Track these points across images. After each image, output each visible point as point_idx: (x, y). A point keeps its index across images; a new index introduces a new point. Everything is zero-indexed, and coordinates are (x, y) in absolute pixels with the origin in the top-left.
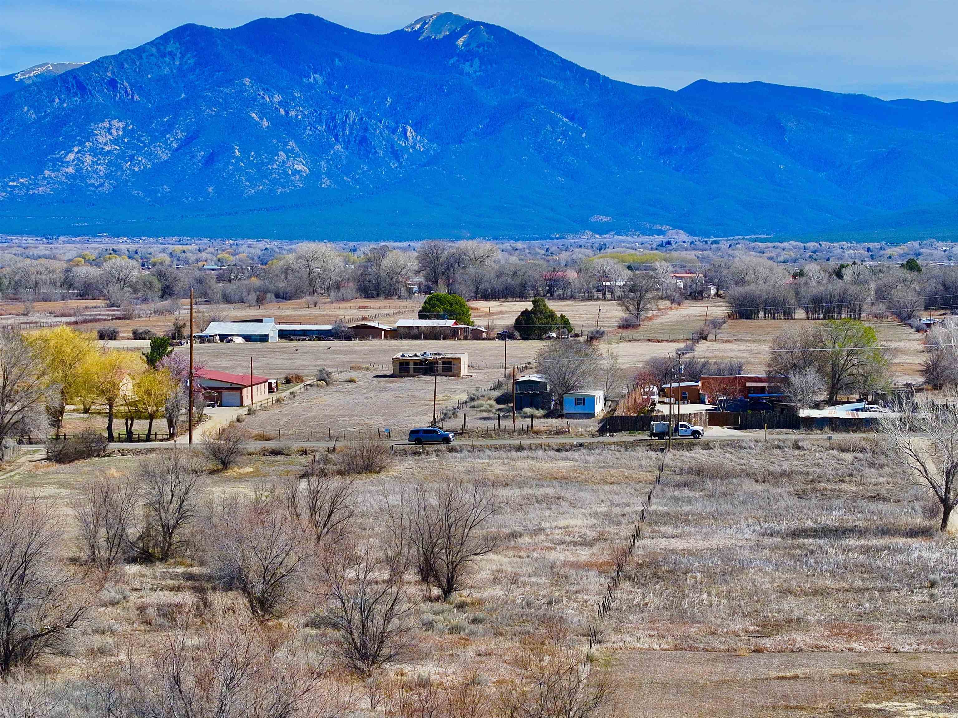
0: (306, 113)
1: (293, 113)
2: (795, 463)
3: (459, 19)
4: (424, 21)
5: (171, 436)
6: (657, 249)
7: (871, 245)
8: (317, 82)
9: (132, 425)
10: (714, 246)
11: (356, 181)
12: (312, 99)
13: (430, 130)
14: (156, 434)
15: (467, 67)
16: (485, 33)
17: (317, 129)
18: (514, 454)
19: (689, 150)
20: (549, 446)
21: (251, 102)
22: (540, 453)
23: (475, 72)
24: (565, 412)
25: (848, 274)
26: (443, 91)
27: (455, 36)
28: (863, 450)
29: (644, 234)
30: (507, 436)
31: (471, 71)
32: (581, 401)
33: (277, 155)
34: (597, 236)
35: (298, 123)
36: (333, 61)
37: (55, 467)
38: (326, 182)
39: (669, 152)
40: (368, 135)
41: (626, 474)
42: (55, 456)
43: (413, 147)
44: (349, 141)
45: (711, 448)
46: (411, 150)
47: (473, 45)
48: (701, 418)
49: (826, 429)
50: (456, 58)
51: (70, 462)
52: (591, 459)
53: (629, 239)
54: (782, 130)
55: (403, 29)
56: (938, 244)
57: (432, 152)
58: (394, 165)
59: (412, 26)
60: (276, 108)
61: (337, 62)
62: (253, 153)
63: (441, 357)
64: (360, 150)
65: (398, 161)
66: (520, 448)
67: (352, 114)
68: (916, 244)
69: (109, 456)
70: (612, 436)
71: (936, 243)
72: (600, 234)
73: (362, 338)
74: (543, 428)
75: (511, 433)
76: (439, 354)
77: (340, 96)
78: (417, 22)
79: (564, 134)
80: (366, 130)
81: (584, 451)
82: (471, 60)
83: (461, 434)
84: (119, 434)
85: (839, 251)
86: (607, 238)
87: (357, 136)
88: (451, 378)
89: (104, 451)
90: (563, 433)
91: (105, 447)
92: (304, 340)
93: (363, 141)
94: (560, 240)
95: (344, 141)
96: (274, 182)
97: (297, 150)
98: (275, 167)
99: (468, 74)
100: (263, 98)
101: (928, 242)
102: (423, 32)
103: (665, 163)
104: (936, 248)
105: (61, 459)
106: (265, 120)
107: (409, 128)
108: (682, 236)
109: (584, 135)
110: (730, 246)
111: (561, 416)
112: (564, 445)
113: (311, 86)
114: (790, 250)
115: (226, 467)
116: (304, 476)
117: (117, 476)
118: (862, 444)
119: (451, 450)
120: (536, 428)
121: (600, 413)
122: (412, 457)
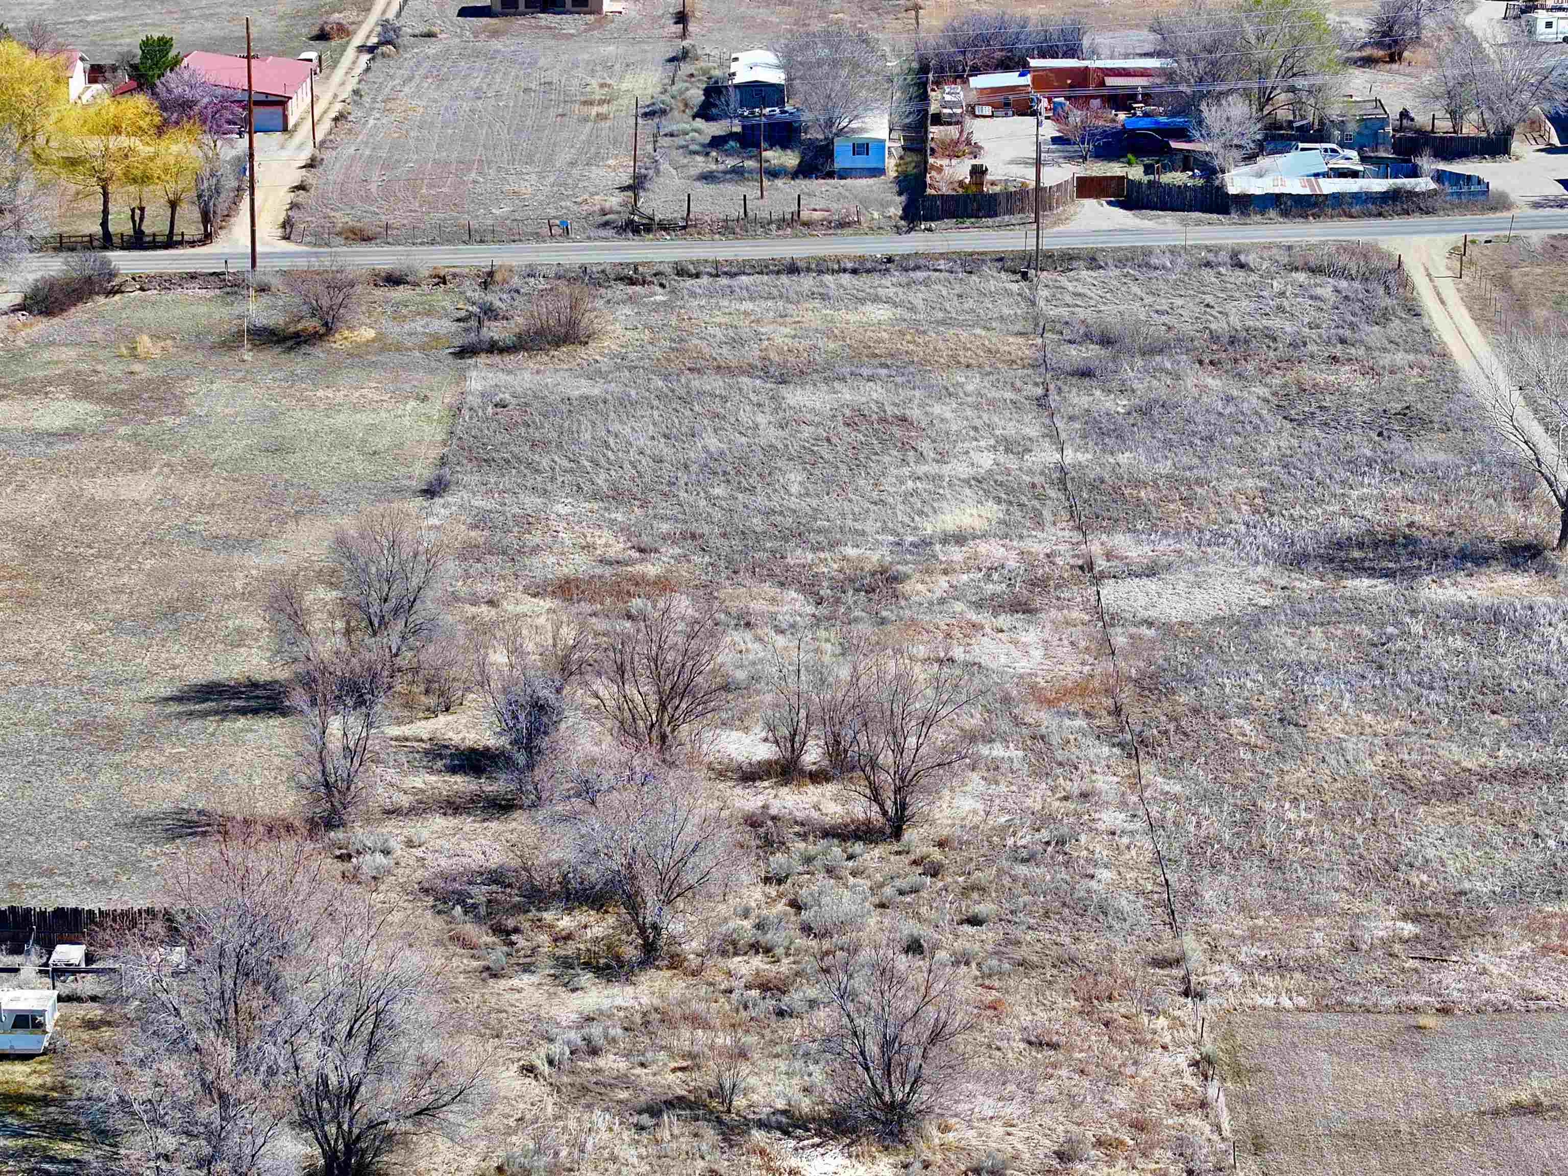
2: (1244, 305)
9: (142, 219)
14: (183, 234)
20: (839, 262)
22: (830, 283)
24: (837, 166)
28: (1344, 273)
30: (759, 231)
32: (861, 148)
37: (41, 326)
45: (1101, 267)
49: (1274, 216)
51: (63, 311)
66: (793, 269)
69: (121, 292)
70: (931, 231)
74: (816, 216)
75: (765, 225)
81: (898, 276)
83: (684, 228)
84: (122, 236)
88: (587, 16)
89: (109, 275)
90: (849, 225)
105: (47, 308)
111: (831, 174)
112: (859, 257)
115: (329, 329)
116: (465, 352)
117: (157, 352)
118: (1343, 260)
119: (681, 272)
120: (805, 215)
121: (891, 164)
122: (621, 290)
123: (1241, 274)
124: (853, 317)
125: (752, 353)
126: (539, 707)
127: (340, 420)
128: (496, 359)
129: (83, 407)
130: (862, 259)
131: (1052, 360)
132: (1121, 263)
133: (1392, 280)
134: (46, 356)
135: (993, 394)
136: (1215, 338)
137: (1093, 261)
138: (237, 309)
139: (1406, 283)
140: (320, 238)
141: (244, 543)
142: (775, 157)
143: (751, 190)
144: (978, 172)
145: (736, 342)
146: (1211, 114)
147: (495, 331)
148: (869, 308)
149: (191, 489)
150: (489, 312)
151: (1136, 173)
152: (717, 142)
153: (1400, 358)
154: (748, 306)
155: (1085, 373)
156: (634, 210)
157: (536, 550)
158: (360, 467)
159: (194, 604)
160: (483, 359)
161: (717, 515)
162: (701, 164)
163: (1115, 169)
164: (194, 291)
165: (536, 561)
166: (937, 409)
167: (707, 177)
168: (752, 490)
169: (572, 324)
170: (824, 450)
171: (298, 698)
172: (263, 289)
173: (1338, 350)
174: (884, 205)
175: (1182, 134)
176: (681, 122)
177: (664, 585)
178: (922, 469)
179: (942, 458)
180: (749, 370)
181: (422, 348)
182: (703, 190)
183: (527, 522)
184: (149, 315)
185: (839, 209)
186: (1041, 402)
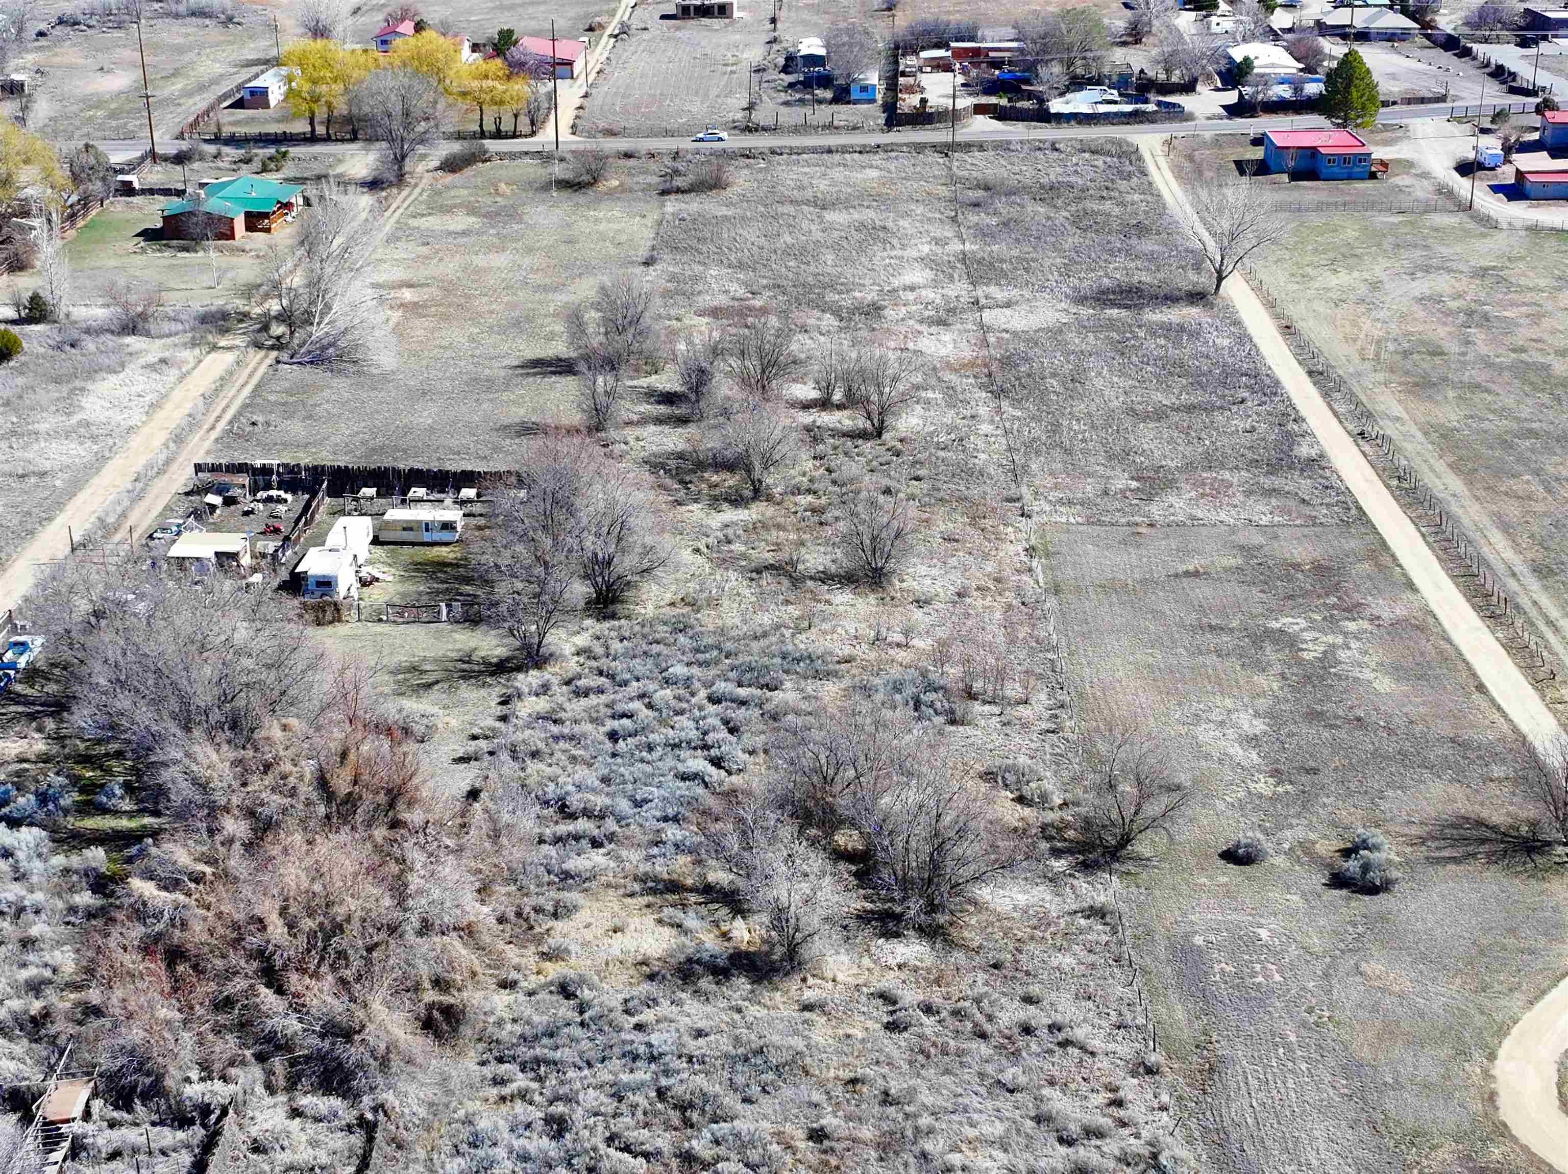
2: (1057, 170)
5: (533, 133)
9: (500, 122)
14: (520, 132)
18: (826, 158)
20: (853, 148)
22: (848, 158)
24: (851, 96)
28: (1109, 154)
32: (864, 89)
37: (449, 177)
45: (985, 151)
51: (460, 170)
52: (892, 166)
66: (829, 151)
69: (490, 160)
70: (899, 133)
74: (840, 121)
75: (816, 129)
81: (881, 155)
83: (775, 129)
84: (491, 132)
88: (726, 21)
89: (484, 153)
90: (858, 126)
91: (482, 148)
105: (452, 168)
111: (848, 102)
115: (596, 180)
116: (664, 193)
117: (508, 192)
118: (1108, 147)
119: (773, 152)
120: (836, 123)
121: (879, 97)
122: (743, 161)
123: (1056, 154)
124: (859, 176)
125: (809, 194)
126: (702, 371)
127: (602, 227)
128: (680, 196)
129: (472, 220)
130: (864, 146)
131: (960, 198)
132: (995, 148)
133: (1133, 158)
134: (453, 193)
135: (930, 215)
136: (1042, 187)
137: (981, 147)
138: (549, 170)
139: (1140, 159)
140: (591, 135)
141: (555, 289)
142: (820, 93)
143: (808, 110)
144: (924, 101)
145: (802, 188)
146: (1042, 71)
147: (679, 182)
148: (868, 171)
149: (527, 261)
150: (676, 172)
151: (1004, 102)
152: (791, 85)
153: (1136, 197)
154: (807, 170)
155: (976, 205)
156: (749, 120)
157: (700, 293)
158: (613, 251)
159: (529, 319)
160: (673, 197)
161: (791, 275)
162: (783, 97)
163: (993, 100)
164: (527, 160)
165: (700, 299)
166: (901, 223)
167: (786, 103)
168: (808, 264)
169: (718, 179)
170: (845, 244)
171: (582, 367)
172: (562, 160)
173: (1105, 194)
174: (875, 118)
175: (1028, 82)
176: (773, 74)
177: (764, 311)
178: (893, 253)
179: (903, 247)
180: (807, 203)
181: (643, 190)
182: (784, 110)
183: (696, 279)
184: (503, 173)
185: (855, 120)
186: (954, 219)
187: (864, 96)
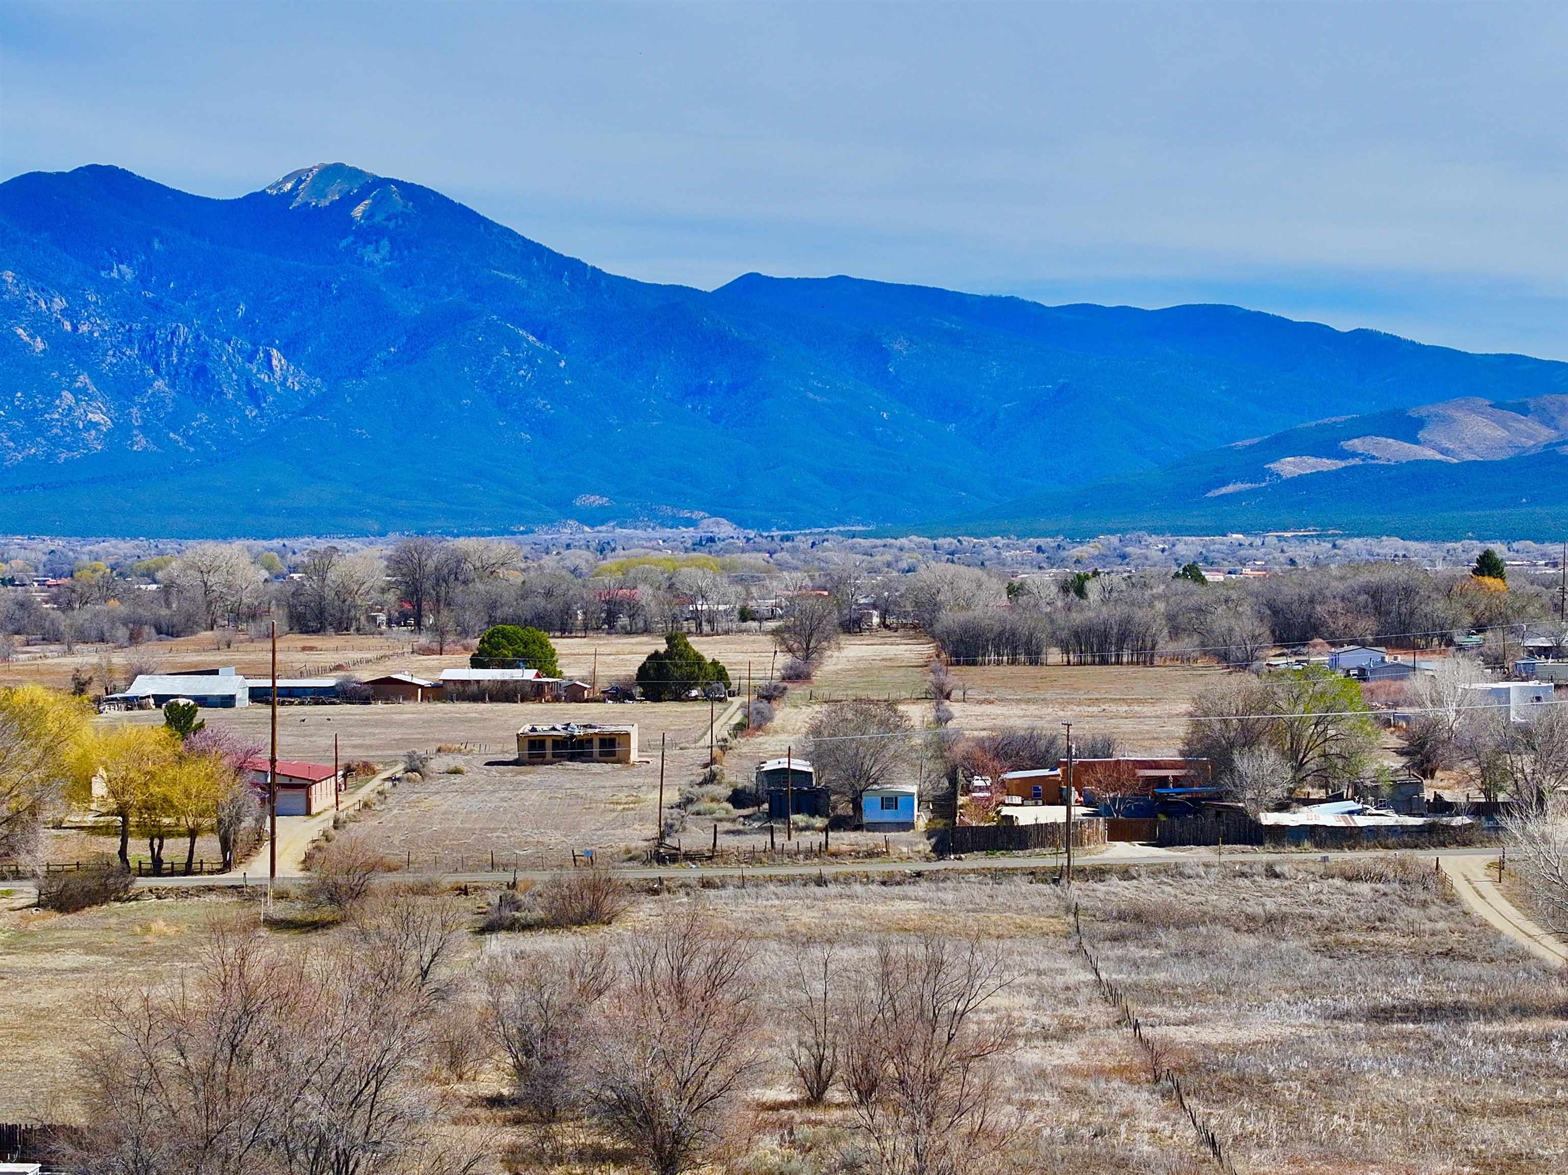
0: (107, 328)
1: (84, 328)
2: (1281, 899)
3: (356, 173)
4: (298, 177)
5: (227, 866)
6: (694, 550)
7: (1041, 542)
8: (123, 278)
9: (160, 847)
10: (788, 544)
11: (190, 440)
12: (115, 306)
13: (309, 356)
14: (201, 863)
15: (369, 254)
16: (398, 198)
17: (124, 354)
18: (813, 889)
19: (734, 388)
20: (867, 877)
21: (14, 309)
22: (858, 888)
23: (384, 260)
24: (866, 819)
25: (1093, 588)
26: (331, 292)
27: (350, 200)
28: (1380, 878)
29: (663, 525)
30: (787, 860)
31: (377, 258)
32: (890, 802)
33: (59, 396)
34: (587, 529)
35: (92, 345)
36: (149, 243)
37: (55, 918)
38: (140, 442)
39: (702, 390)
40: (209, 364)
41: (1018, 921)
42: (50, 900)
43: (283, 384)
44: (177, 373)
45: (1134, 878)
46: (278, 389)
47: (379, 218)
48: (1097, 829)
49: (1307, 844)
50: (351, 239)
51: (76, 910)
52: (949, 896)
53: (640, 533)
54: (885, 356)
55: (264, 191)
56: (1150, 540)
57: (313, 391)
58: (251, 412)
59: (278, 185)
60: (58, 321)
61: (156, 245)
62: (19, 394)
63: (597, 731)
64: (195, 388)
65: (258, 406)
66: (821, 881)
67: (183, 330)
68: (1114, 540)
69: (136, 899)
70: (960, 859)
71: (1146, 537)
72: (592, 526)
73: (387, 700)
74: (844, 848)
75: (793, 855)
76: (591, 727)
77: (161, 301)
78: (287, 179)
79: (530, 361)
80: (206, 355)
81: (924, 884)
82: (377, 241)
83: (710, 858)
84: (140, 863)
85: (992, 552)
86: (604, 532)
87: (190, 365)
88: (615, 765)
89: (126, 891)
90: (878, 855)
91: (126, 886)
92: (291, 703)
93: (201, 372)
94: (525, 536)
95: (169, 374)
96: (55, 442)
97: (92, 388)
98: (56, 416)
99: (371, 264)
100: (36, 303)
101: (1134, 536)
102: (298, 195)
103: (694, 408)
104: (1147, 546)
105: (62, 904)
106: (39, 339)
107: (275, 352)
108: (724, 529)
109: (562, 364)
110: (813, 544)
111: (858, 827)
112: (891, 874)
113: (112, 284)
114: (913, 550)
116: (485, 930)
117: (170, 932)
118: (1381, 871)
120: (833, 847)
121: (920, 815)
124: (881, 908)
125: (779, 927)
129: (93, 958)
131: (1086, 931)
132: (1153, 874)
133: (1431, 883)
135: (1025, 949)
136: (1251, 917)
137: (1125, 874)
139: (1444, 883)
144: (1009, 819)
145: (765, 922)
147: (515, 916)
148: (899, 904)
154: (775, 903)
155: (1119, 938)
156: (660, 846)
160: (503, 934)
164: (211, 896)
169: (595, 911)
172: (281, 896)
173: (1377, 924)
174: (913, 846)
180: (775, 937)
184: (162, 913)
185: (867, 843)
186: (1077, 953)
187: (888, 816)
